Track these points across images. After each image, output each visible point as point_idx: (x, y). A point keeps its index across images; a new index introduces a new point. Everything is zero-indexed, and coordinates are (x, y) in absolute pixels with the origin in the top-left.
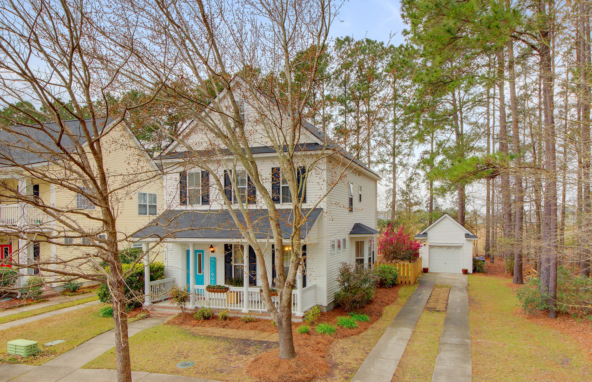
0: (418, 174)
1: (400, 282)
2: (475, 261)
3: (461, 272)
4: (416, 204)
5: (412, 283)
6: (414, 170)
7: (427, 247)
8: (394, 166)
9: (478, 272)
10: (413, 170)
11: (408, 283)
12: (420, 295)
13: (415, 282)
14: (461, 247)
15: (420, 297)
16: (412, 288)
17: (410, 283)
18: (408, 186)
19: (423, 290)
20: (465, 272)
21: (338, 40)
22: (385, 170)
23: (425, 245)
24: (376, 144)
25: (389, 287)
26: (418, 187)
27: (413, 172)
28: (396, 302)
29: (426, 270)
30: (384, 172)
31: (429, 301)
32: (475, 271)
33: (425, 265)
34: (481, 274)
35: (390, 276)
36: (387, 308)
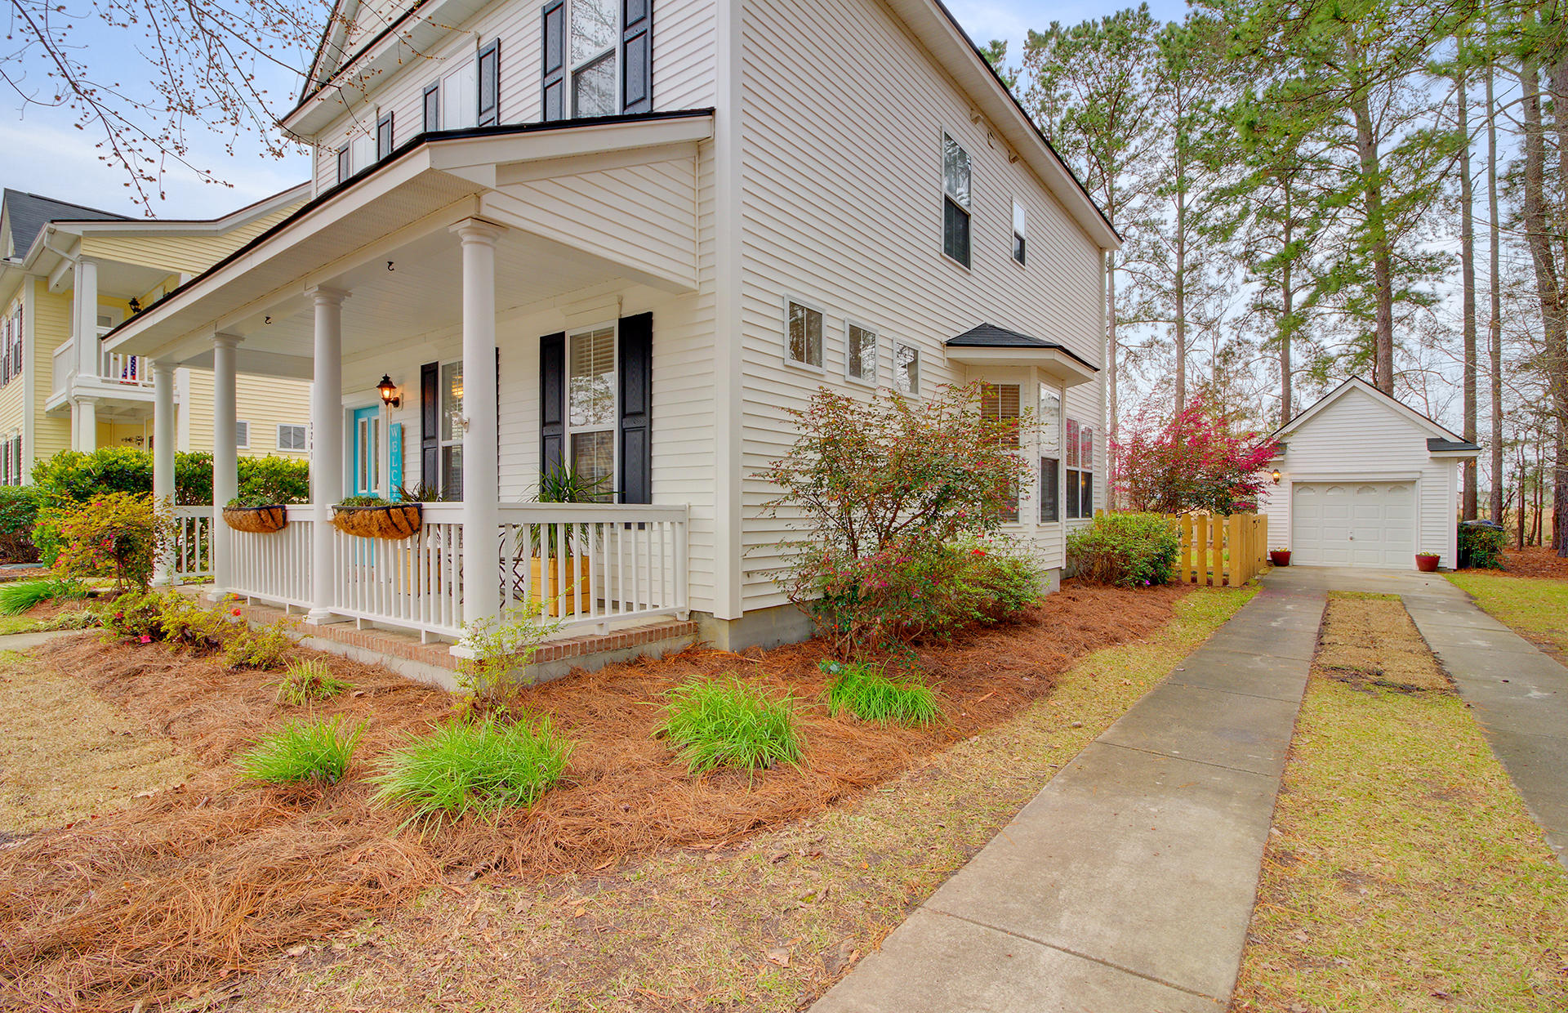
0: (1247, 342)
1: (1187, 578)
2: (1465, 534)
3: (1414, 565)
4: (1241, 415)
5: (1234, 581)
6: (1236, 332)
7: (1286, 488)
8: (1180, 326)
9: (1479, 566)
10: (1232, 333)
11: (1218, 581)
12: (1274, 617)
13: (1246, 584)
14: (1413, 482)
15: (1274, 624)
16: (1236, 596)
17: (1225, 583)
18: (1218, 370)
19: (1286, 603)
20: (1430, 564)
21: (1031, 34)
22: (1157, 343)
23: (1276, 480)
24: (1131, 282)
25: (1139, 585)
26: (1246, 372)
27: (1233, 337)
28: (1157, 636)
29: (1280, 559)
30: (1155, 346)
31: (1326, 639)
32: (1465, 561)
33: (1277, 541)
34: (1490, 572)
35: (1145, 546)
36: (1104, 656)
